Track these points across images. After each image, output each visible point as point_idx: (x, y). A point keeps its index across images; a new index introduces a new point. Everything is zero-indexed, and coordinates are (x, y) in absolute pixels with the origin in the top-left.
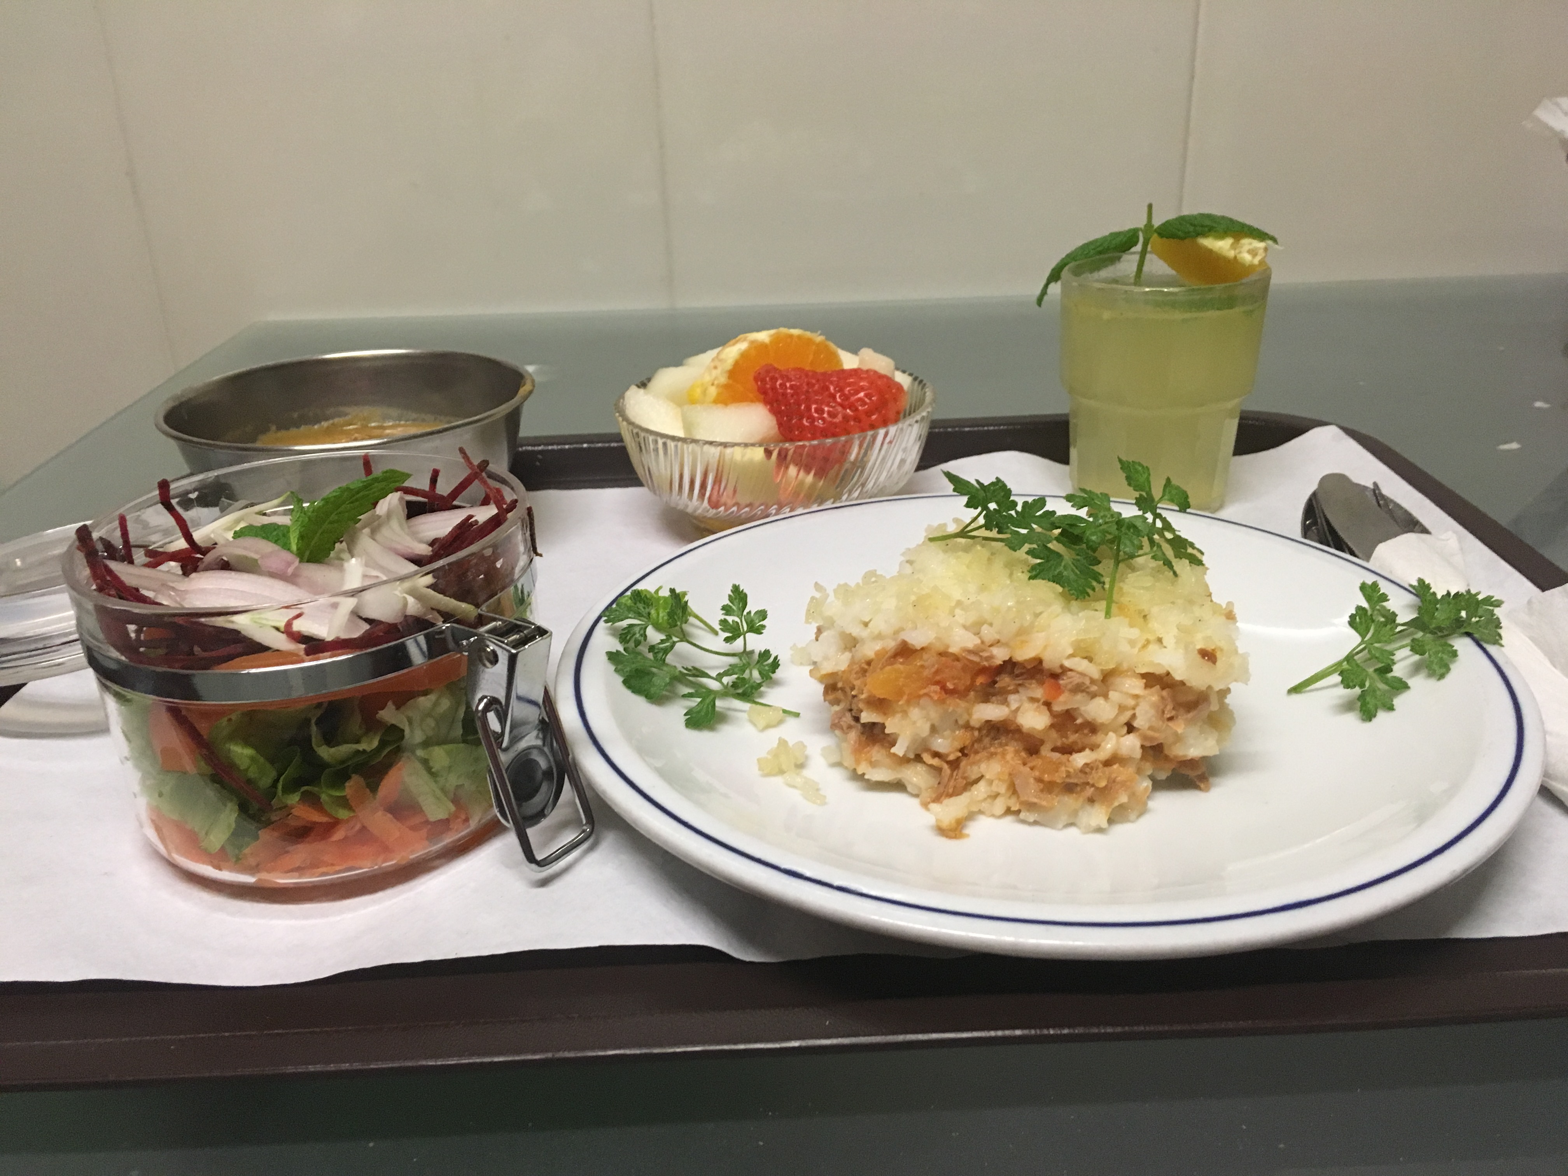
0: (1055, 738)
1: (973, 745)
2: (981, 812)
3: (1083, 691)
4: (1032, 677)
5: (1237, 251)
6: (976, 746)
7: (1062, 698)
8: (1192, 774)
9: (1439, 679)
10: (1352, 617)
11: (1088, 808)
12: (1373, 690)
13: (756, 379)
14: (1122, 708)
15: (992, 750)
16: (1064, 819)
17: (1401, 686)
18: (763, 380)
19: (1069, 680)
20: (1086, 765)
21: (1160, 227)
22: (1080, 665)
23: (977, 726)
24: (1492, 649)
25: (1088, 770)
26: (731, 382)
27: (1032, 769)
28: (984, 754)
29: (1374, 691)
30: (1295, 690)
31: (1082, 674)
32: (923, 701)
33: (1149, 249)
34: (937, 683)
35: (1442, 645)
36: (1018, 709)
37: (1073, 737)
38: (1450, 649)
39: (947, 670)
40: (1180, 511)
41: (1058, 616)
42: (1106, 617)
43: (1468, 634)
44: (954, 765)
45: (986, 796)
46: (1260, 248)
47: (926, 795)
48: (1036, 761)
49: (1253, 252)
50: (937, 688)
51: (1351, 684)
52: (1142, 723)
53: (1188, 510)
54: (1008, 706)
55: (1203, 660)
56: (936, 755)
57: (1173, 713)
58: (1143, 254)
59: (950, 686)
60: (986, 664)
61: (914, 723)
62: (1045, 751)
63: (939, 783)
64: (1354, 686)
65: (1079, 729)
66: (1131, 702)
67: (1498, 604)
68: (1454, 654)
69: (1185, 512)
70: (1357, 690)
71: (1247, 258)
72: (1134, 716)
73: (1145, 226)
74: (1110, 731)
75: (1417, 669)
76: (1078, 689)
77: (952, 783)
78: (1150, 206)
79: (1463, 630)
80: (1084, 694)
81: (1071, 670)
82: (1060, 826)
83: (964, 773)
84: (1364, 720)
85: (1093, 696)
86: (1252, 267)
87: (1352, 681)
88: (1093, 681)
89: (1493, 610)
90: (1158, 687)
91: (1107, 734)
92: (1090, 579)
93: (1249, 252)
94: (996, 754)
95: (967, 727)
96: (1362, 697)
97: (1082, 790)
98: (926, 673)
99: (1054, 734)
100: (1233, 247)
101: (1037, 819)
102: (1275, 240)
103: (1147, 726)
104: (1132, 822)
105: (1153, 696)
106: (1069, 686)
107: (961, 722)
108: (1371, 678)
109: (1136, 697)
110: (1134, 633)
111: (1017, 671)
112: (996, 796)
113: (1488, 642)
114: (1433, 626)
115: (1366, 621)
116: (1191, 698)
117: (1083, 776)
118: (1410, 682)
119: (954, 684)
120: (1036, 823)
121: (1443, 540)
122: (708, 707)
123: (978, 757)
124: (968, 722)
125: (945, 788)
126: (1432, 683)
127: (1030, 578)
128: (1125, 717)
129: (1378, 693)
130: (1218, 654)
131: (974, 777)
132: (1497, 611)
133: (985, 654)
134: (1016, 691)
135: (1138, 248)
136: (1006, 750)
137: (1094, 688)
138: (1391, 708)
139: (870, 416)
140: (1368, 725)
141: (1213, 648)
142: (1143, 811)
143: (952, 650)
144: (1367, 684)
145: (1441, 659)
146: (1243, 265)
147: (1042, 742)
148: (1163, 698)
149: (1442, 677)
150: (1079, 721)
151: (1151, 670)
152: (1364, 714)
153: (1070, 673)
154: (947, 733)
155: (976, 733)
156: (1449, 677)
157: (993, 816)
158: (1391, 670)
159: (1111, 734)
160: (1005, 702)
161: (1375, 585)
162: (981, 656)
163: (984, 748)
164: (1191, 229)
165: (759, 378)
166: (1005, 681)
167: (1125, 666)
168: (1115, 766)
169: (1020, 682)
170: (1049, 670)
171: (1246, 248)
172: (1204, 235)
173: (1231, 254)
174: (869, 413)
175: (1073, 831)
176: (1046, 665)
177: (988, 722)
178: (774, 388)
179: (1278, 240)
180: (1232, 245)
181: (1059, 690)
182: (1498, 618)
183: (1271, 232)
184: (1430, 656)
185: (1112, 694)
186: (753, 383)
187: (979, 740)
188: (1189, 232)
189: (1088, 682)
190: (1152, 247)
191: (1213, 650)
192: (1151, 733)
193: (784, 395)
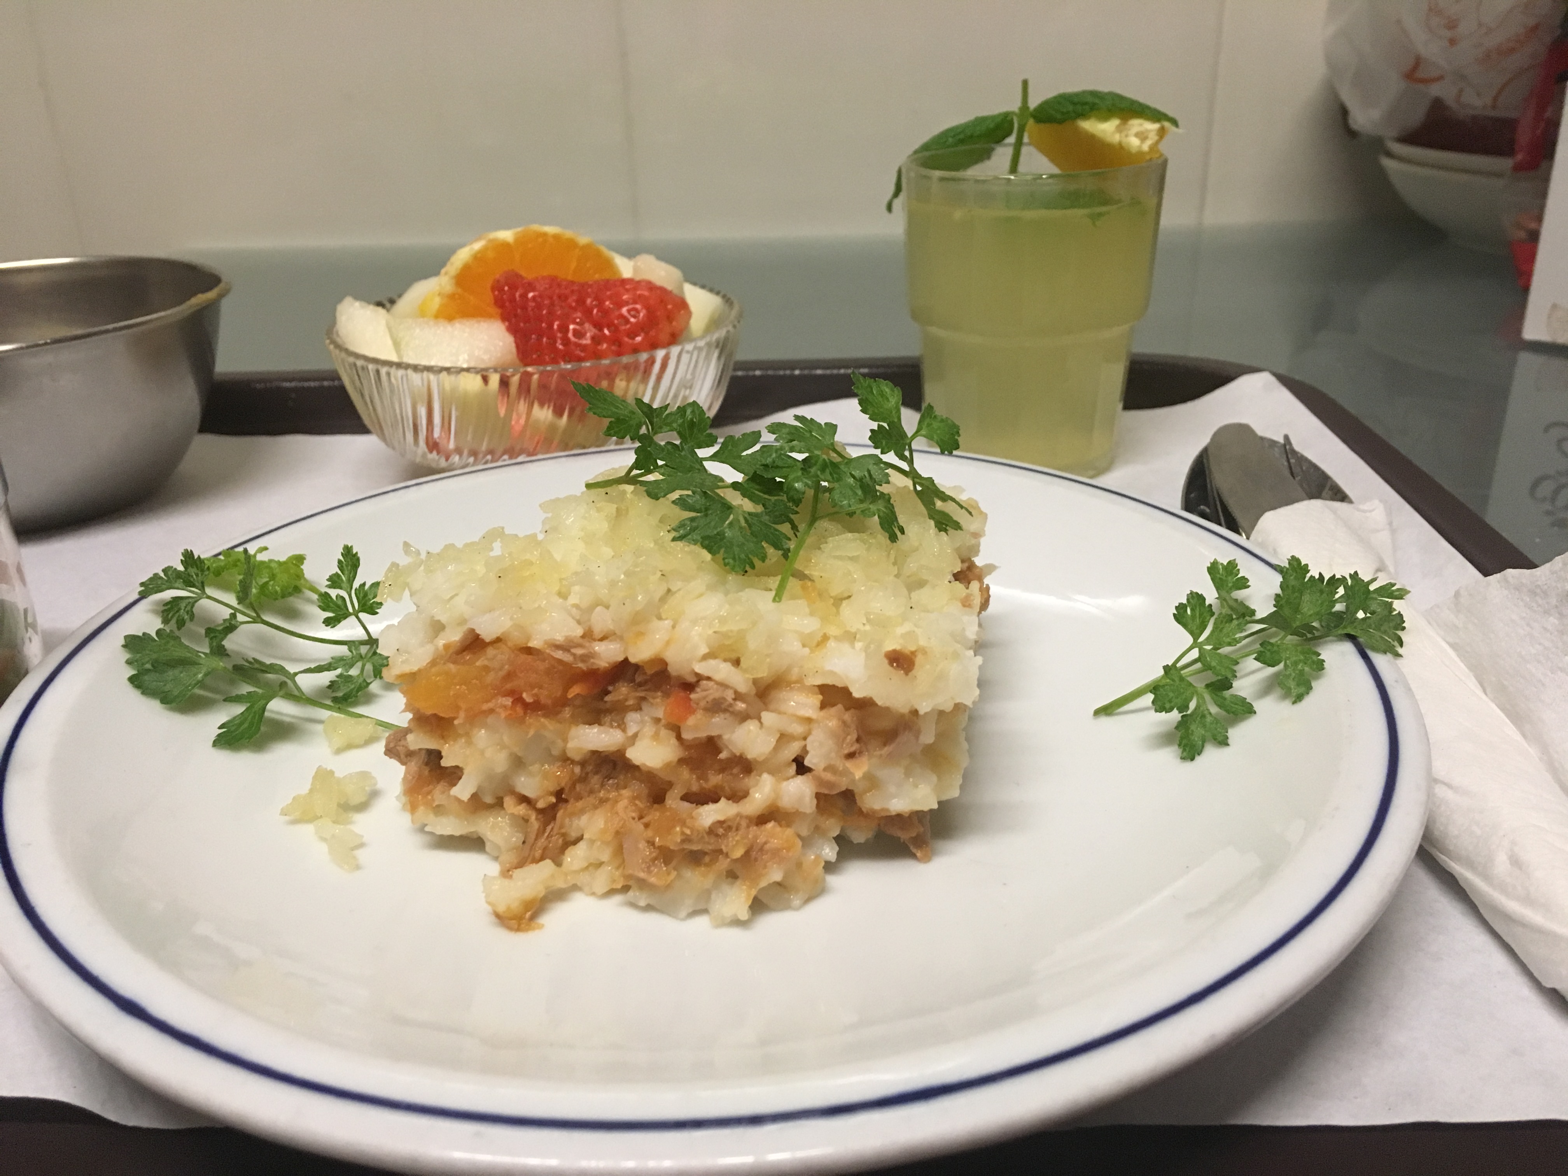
0: (687, 780)
1: (573, 786)
2: (575, 888)
3: (725, 711)
4: (657, 687)
5: (1123, 134)
6: (578, 787)
7: (691, 721)
8: (904, 836)
9: (1294, 703)
10: (1181, 608)
11: (725, 887)
12: (1200, 714)
13: (493, 289)
14: (784, 738)
15: (602, 794)
16: (689, 904)
17: (1243, 710)
18: (501, 290)
19: (705, 693)
20: (721, 823)
21: (1036, 110)
22: (721, 670)
23: (577, 758)
24: (1381, 661)
25: (721, 831)
26: (459, 290)
27: (647, 826)
28: (591, 800)
29: (1203, 716)
30: (1107, 710)
31: (723, 685)
32: (490, 720)
33: (1026, 139)
34: (510, 693)
35: (1303, 653)
36: (636, 736)
37: (715, 779)
38: (1315, 658)
39: (521, 675)
40: (942, 453)
41: (701, 595)
42: (774, 600)
43: (1352, 638)
44: (548, 814)
45: (586, 864)
46: (1151, 131)
47: (509, 858)
48: (654, 815)
49: (1142, 136)
50: (508, 701)
51: (1167, 706)
52: (815, 761)
53: (955, 452)
54: (624, 730)
55: (891, 668)
56: (524, 800)
57: (855, 747)
58: (1018, 146)
59: (527, 697)
60: (582, 666)
61: (482, 753)
62: (673, 801)
63: (524, 842)
64: (1170, 710)
65: (726, 766)
66: (798, 729)
67: (1401, 594)
68: (1320, 666)
69: (950, 454)
70: (1175, 716)
71: (1134, 142)
72: (805, 751)
73: (1021, 109)
74: (765, 771)
75: (1268, 688)
76: (717, 707)
77: (542, 842)
78: (1025, 83)
79: (1341, 631)
80: (727, 715)
81: (709, 679)
82: (683, 914)
83: (561, 827)
84: (1183, 758)
85: (744, 717)
86: (1141, 153)
87: (1170, 701)
88: (738, 696)
89: (1391, 603)
90: (840, 707)
91: (760, 776)
92: (764, 544)
93: (1137, 135)
94: (607, 800)
95: (565, 759)
96: (1183, 724)
97: (714, 861)
98: (490, 678)
99: (685, 773)
100: (1119, 129)
101: (651, 903)
102: (1175, 123)
103: (822, 766)
104: (798, 909)
105: (831, 720)
106: (703, 704)
107: (556, 752)
108: (1201, 697)
109: (809, 720)
110: (810, 624)
111: (639, 678)
112: (600, 864)
113: (1376, 650)
114: (1298, 623)
115: (1201, 615)
116: (885, 724)
117: (713, 839)
118: (1257, 706)
119: (534, 695)
120: (649, 908)
121: (1364, 511)
122: (254, 717)
123: (580, 804)
124: (564, 752)
125: (531, 850)
126: (1285, 708)
127: (674, 539)
128: (792, 750)
129: (1209, 719)
130: (919, 660)
131: (574, 835)
132: (1398, 605)
133: (579, 651)
134: (638, 708)
135: (1011, 139)
136: (621, 795)
137: (741, 706)
138: (1224, 742)
139: (633, 339)
140: (1188, 765)
141: (913, 649)
142: (817, 892)
143: (534, 643)
144: (1192, 705)
145: (1302, 672)
146: (1129, 154)
147: (670, 785)
148: (844, 723)
149: (1299, 698)
150: (723, 756)
151: (829, 681)
152: (1184, 750)
153: (705, 682)
154: (535, 768)
155: (577, 770)
156: (1308, 701)
157: (593, 894)
158: (1230, 686)
159: (765, 776)
160: (622, 726)
161: (1232, 566)
162: (574, 655)
163: (591, 792)
164: (1071, 108)
165: (497, 287)
166: (622, 691)
167: (794, 674)
168: (770, 825)
169: (642, 694)
170: (679, 678)
171: (1135, 130)
172: (1084, 116)
173: (1116, 138)
174: (632, 334)
175: (702, 922)
176: (673, 670)
177: (594, 753)
178: (512, 300)
179: (1180, 123)
180: (1118, 127)
181: (690, 710)
182: (1400, 615)
183: (1171, 114)
184: (1286, 665)
185: (766, 716)
186: (491, 294)
187: (583, 779)
188: (1068, 112)
189: (729, 695)
190: (1030, 137)
191: (913, 653)
192: (828, 776)
193: (524, 308)
